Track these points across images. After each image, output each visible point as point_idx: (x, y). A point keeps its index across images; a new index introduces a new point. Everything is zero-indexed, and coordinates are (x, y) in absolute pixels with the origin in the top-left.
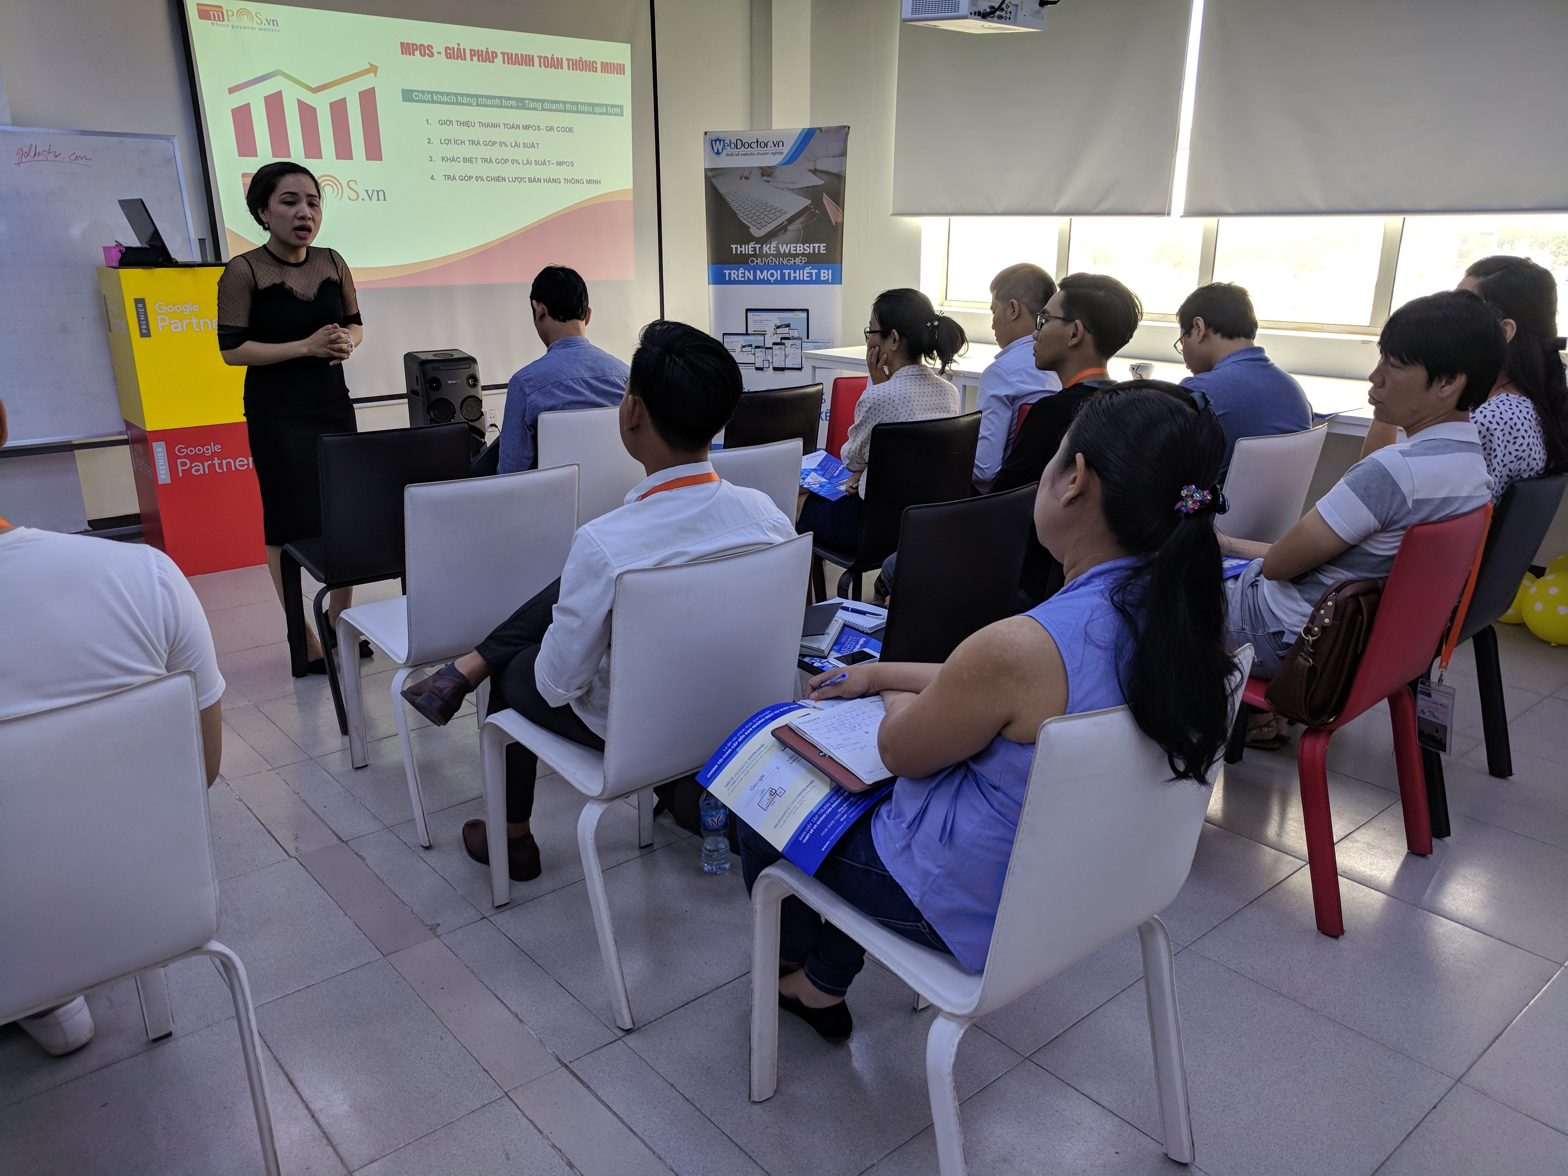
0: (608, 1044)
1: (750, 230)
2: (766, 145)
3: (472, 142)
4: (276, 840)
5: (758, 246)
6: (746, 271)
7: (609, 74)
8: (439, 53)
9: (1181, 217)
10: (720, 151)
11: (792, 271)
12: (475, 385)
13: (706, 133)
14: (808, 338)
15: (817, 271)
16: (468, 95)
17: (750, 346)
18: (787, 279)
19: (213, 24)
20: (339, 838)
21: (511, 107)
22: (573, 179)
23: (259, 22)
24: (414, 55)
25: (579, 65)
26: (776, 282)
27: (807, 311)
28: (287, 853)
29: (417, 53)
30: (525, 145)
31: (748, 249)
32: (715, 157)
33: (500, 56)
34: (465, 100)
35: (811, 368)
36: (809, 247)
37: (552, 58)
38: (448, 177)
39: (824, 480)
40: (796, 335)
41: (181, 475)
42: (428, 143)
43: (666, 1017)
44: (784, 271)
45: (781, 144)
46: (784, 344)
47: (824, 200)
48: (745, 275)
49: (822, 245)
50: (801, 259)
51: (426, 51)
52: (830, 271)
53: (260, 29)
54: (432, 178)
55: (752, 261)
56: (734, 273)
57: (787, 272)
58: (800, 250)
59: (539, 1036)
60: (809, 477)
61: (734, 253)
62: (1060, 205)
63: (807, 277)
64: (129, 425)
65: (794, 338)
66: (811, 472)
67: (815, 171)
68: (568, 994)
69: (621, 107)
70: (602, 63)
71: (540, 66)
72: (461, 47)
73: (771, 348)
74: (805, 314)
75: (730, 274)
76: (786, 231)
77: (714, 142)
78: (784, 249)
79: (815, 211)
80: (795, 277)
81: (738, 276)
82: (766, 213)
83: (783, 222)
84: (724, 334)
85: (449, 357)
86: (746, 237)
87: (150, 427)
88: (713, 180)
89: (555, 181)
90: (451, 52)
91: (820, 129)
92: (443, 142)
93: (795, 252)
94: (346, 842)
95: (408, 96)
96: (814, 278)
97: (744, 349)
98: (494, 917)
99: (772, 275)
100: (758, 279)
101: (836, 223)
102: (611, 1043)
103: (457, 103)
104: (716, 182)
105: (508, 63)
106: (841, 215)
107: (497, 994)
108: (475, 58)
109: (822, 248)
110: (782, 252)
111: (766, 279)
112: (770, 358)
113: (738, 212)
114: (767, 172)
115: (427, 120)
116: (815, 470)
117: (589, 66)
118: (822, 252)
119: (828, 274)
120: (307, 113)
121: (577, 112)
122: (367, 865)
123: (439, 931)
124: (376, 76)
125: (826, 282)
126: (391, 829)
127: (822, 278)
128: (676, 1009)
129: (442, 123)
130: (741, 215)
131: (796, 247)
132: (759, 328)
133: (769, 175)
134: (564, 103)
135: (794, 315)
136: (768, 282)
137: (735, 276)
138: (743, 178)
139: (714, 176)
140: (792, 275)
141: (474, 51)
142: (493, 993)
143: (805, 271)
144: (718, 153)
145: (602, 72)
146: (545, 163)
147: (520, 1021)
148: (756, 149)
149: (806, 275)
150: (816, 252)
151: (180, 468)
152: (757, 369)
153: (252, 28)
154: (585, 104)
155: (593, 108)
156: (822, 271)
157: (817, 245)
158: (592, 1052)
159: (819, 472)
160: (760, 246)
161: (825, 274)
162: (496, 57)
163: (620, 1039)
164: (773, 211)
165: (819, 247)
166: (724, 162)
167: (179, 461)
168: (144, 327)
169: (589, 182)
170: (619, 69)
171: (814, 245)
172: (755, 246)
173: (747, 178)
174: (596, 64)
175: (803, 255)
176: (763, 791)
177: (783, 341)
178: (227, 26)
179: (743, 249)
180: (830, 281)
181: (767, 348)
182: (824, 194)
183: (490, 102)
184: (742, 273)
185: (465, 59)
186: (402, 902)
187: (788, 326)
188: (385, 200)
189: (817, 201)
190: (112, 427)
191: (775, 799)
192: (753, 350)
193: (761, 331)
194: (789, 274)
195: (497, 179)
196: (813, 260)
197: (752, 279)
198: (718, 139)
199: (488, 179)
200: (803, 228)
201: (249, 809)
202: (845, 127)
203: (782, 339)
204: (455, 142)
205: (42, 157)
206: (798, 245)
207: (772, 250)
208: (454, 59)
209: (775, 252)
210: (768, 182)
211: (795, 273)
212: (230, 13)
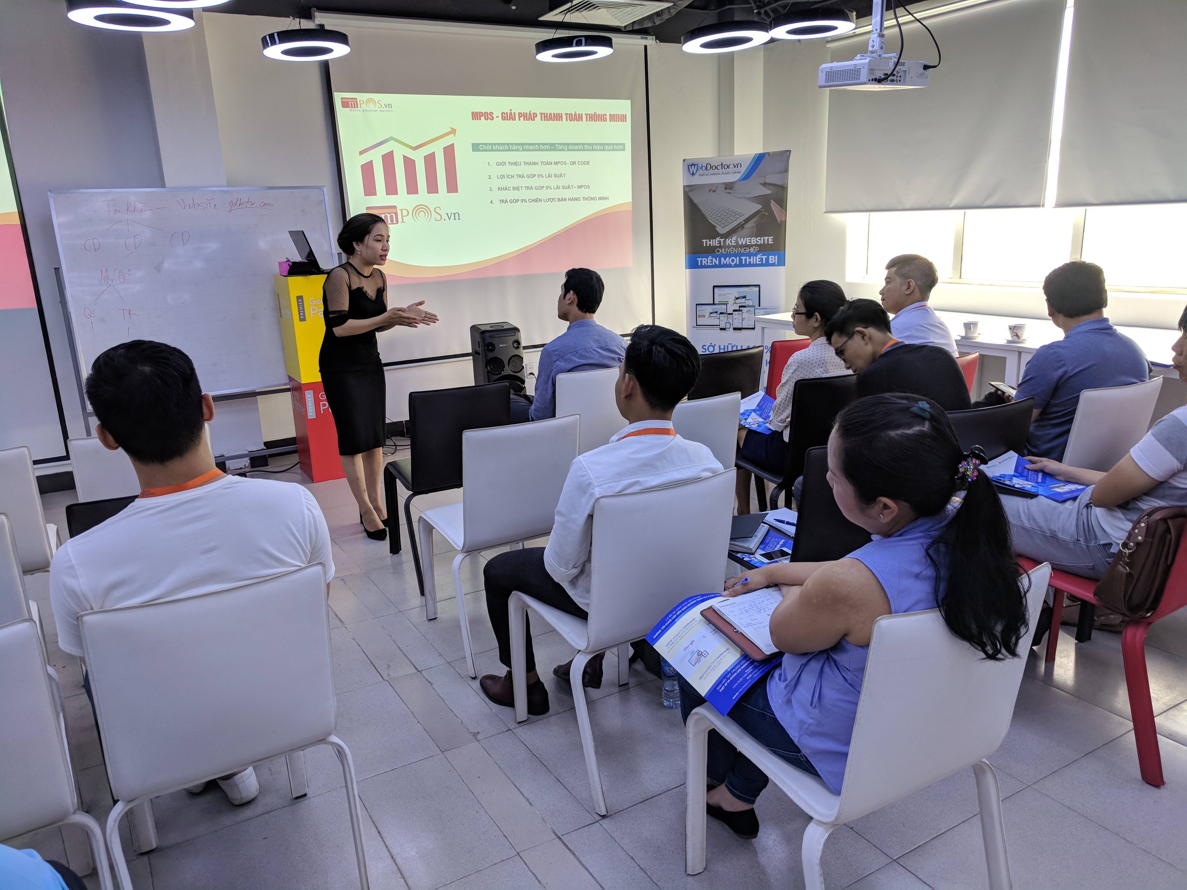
0: (589, 825)
1: (716, 228)
2: (728, 167)
3: (519, 176)
4: (375, 668)
5: (722, 240)
6: (713, 258)
7: (615, 122)
8: (497, 117)
9: (1053, 207)
10: (695, 173)
11: (748, 257)
12: (518, 348)
13: (684, 160)
14: (759, 306)
15: (766, 257)
16: (516, 144)
17: (716, 312)
18: (744, 263)
19: (351, 110)
20: (416, 669)
21: (546, 150)
22: (589, 197)
23: (380, 106)
24: (480, 119)
25: (594, 117)
26: (736, 266)
27: (759, 286)
28: (382, 677)
29: (483, 118)
30: (555, 176)
31: (715, 242)
32: (690, 176)
33: (539, 116)
34: (515, 147)
35: (761, 328)
36: (761, 240)
37: (575, 114)
38: (502, 201)
39: (761, 420)
40: (751, 304)
41: (322, 413)
42: (489, 178)
43: (630, 808)
44: (742, 258)
45: (739, 165)
46: (741, 311)
47: (772, 205)
48: (712, 262)
49: (770, 238)
50: (755, 249)
51: (489, 116)
52: (776, 257)
53: (381, 111)
54: (491, 202)
55: (718, 251)
56: (705, 260)
57: (743, 258)
58: (754, 242)
59: (542, 815)
60: (750, 418)
61: (705, 245)
62: (955, 202)
63: (759, 261)
64: (291, 379)
65: (749, 306)
66: (751, 413)
67: (765, 184)
68: (563, 787)
69: (624, 145)
70: (610, 115)
71: (567, 120)
72: (512, 112)
73: (732, 314)
74: (757, 289)
75: (701, 261)
76: (743, 228)
77: (690, 166)
78: (742, 241)
79: (764, 213)
80: (750, 262)
81: (707, 262)
82: (728, 216)
83: (741, 222)
84: (697, 305)
85: (501, 328)
86: (714, 234)
87: (304, 381)
88: (690, 194)
89: (576, 199)
90: (506, 115)
91: (769, 154)
92: (499, 177)
93: (750, 244)
94: (420, 672)
95: (476, 147)
96: (764, 262)
97: (712, 315)
98: (516, 729)
99: (733, 261)
100: (722, 264)
101: (781, 221)
102: (591, 824)
103: (509, 150)
104: (691, 194)
105: (545, 120)
106: (784, 216)
107: (516, 783)
108: (522, 118)
109: (770, 240)
110: (740, 244)
111: (728, 264)
112: (731, 321)
113: (707, 216)
114: (729, 187)
115: (489, 163)
116: (754, 411)
117: (601, 118)
118: (770, 243)
119: (775, 259)
120: (409, 164)
121: (592, 150)
122: (434, 688)
123: (479, 737)
124: (455, 135)
125: (773, 265)
126: (450, 663)
127: (770, 262)
128: (638, 804)
129: (499, 164)
130: (710, 218)
131: (751, 240)
132: (723, 300)
133: (731, 189)
134: (583, 144)
135: (749, 289)
136: (729, 266)
137: (705, 262)
138: (712, 191)
139: (690, 191)
140: (748, 260)
141: (521, 113)
142: (513, 783)
143: (758, 257)
144: (693, 174)
145: (610, 121)
146: (569, 187)
147: (530, 804)
148: (721, 170)
149: (758, 260)
150: (766, 243)
151: (322, 408)
152: (721, 329)
153: (375, 111)
154: (598, 144)
155: (603, 147)
156: (770, 257)
157: (766, 238)
158: (578, 829)
159: (758, 412)
160: (724, 240)
161: (773, 259)
162: (536, 116)
163: (597, 822)
164: (734, 214)
165: (768, 239)
166: (698, 180)
167: (321, 403)
168: (302, 314)
169: (600, 199)
170: (623, 118)
171: (764, 238)
172: (720, 240)
173: (714, 191)
174: (606, 116)
175: (756, 245)
176: (693, 652)
177: (740, 309)
178: (359, 110)
179: (711, 243)
180: (776, 264)
181: (729, 314)
182: (772, 201)
183: (531, 148)
184: (710, 260)
185: (515, 120)
186: (455, 715)
187: (744, 297)
188: (459, 219)
189: (766, 206)
190: (281, 381)
191: (701, 659)
192: (718, 315)
193: (724, 302)
194: (746, 259)
195: (536, 200)
196: (763, 249)
197: (718, 264)
198: (693, 164)
199: (530, 200)
200: (756, 226)
201: (359, 645)
202: (787, 151)
203: (740, 307)
204: (508, 176)
205: (244, 206)
206: (752, 238)
207: (733, 243)
208: (507, 120)
209: (735, 244)
210: (730, 193)
211: (750, 258)
212: (362, 102)
